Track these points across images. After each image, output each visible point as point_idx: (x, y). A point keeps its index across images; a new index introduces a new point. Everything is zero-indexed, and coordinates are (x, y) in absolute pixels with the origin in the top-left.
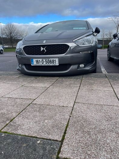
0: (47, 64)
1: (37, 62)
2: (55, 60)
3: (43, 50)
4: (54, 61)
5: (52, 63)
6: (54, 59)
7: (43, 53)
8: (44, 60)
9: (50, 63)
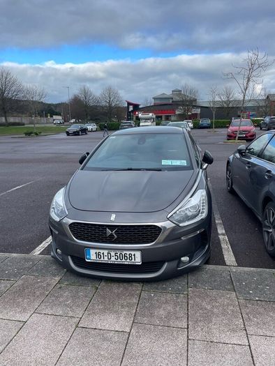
0: (119, 260)
1: (98, 255)
2: (134, 255)
3: (112, 235)
4: (133, 257)
5: (128, 260)
6: (133, 253)
7: (110, 240)
8: (113, 254)
9: (124, 260)
